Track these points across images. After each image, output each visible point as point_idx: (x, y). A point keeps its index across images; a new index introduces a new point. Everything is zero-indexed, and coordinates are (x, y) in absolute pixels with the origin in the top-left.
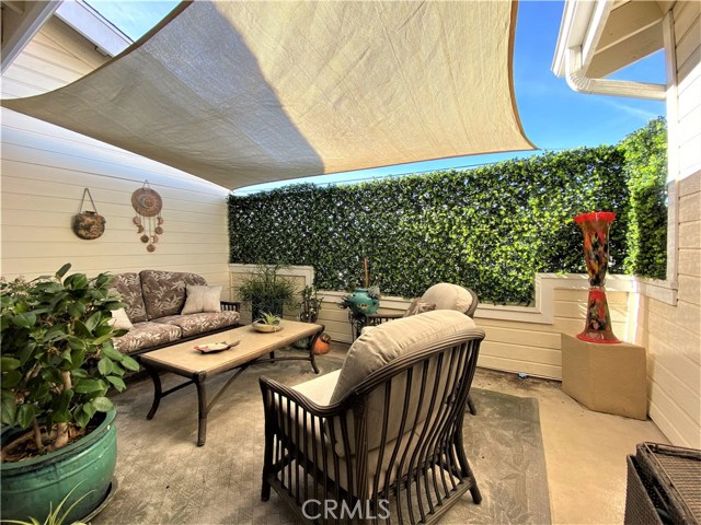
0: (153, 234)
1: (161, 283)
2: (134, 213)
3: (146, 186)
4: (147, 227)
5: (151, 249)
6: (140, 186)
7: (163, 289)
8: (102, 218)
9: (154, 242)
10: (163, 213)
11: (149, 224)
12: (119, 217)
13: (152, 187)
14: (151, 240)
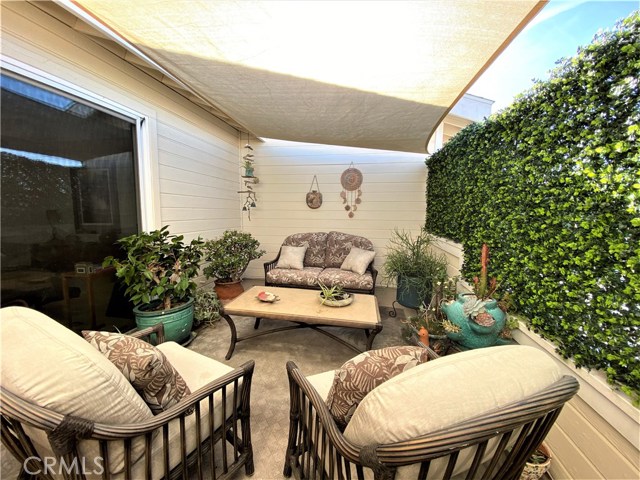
0: (354, 204)
1: (336, 242)
2: (341, 189)
3: (352, 167)
4: (349, 199)
5: (351, 215)
6: (347, 167)
7: (337, 247)
8: (320, 194)
9: (355, 210)
10: (363, 187)
11: (352, 196)
12: (332, 193)
13: (356, 167)
14: (353, 208)
